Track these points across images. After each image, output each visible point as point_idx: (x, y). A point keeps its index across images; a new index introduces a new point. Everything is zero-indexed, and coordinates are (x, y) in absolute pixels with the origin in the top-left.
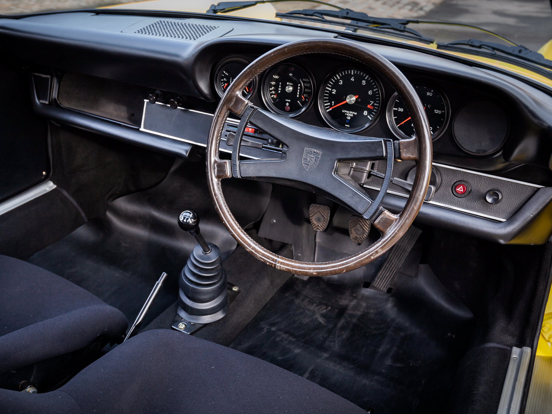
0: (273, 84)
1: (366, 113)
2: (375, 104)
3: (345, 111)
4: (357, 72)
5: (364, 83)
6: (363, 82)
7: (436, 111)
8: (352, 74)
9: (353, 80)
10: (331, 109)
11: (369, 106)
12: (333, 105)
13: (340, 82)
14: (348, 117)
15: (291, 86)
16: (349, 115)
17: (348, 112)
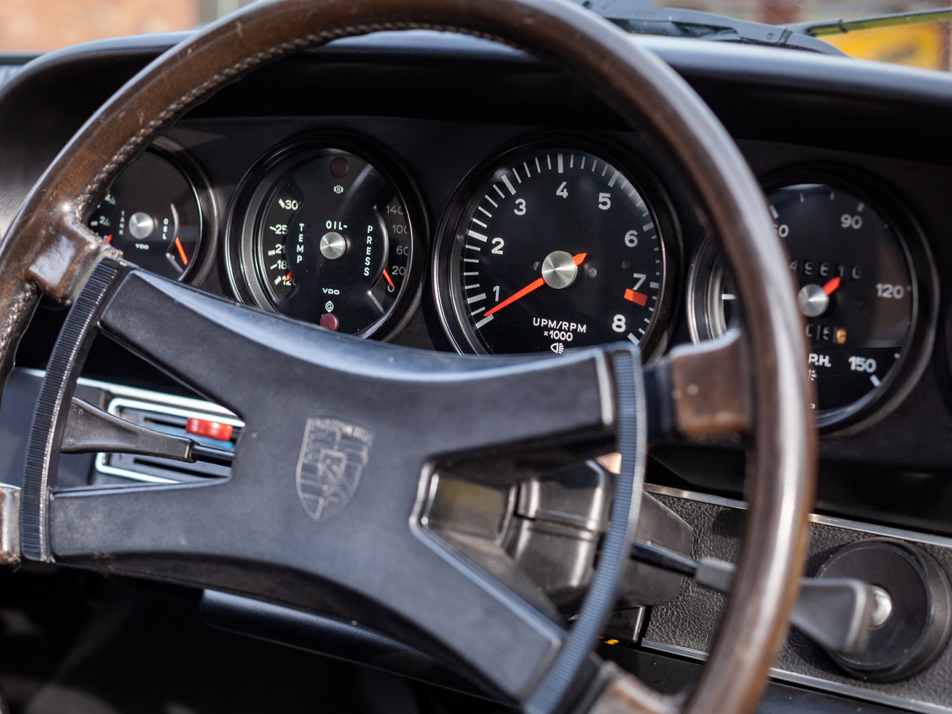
0: (278, 232)
1: (622, 323)
2: (653, 285)
3: (544, 322)
4: (577, 163)
5: (605, 203)
6: (601, 200)
7: (884, 291)
8: (561, 170)
9: (565, 194)
10: (489, 318)
11: (629, 295)
12: (497, 300)
13: (517, 207)
14: (557, 344)
15: (343, 233)
16: (560, 336)
17: (555, 322)
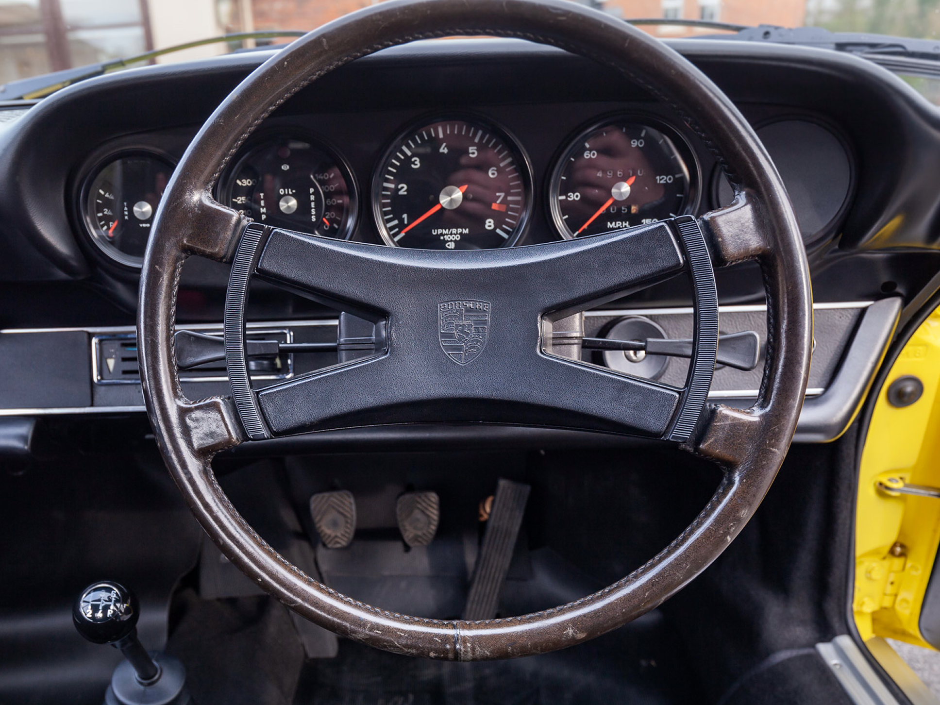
0: (239, 202)
1: (492, 224)
2: (509, 198)
3: (440, 231)
4: (452, 131)
5: (473, 153)
6: (470, 151)
7: (660, 180)
8: (441, 136)
9: (446, 151)
10: (402, 234)
11: (495, 206)
12: (406, 222)
13: (414, 163)
14: (450, 243)
15: (293, 195)
16: (451, 238)
17: (447, 230)
